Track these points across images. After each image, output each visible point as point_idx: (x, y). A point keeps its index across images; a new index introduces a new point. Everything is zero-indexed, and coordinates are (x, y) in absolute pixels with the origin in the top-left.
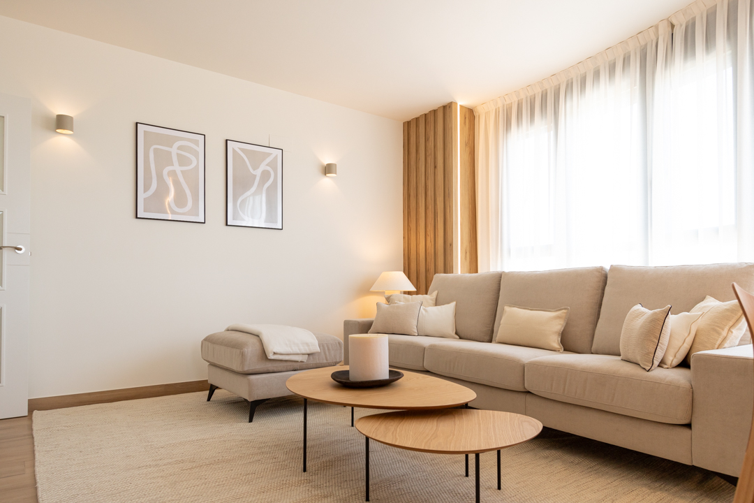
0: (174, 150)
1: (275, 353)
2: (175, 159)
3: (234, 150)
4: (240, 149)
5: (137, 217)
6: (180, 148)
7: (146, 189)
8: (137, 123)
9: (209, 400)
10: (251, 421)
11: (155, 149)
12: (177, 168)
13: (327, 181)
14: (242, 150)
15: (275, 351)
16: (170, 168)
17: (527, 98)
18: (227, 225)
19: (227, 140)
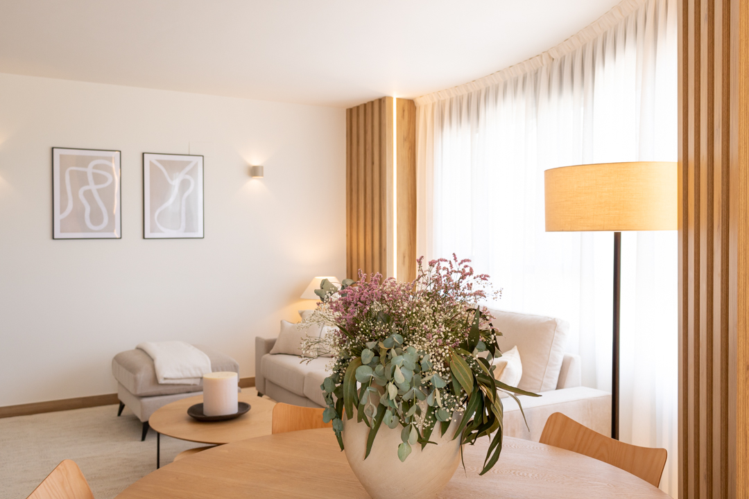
0: (89, 170)
1: (165, 379)
2: (90, 178)
3: (151, 163)
4: (158, 161)
5: (53, 238)
6: (96, 167)
7: (62, 210)
8: (53, 148)
9: (119, 414)
10: (143, 439)
11: (71, 172)
12: (93, 187)
13: (255, 182)
14: (160, 161)
15: (165, 376)
16: (86, 188)
17: (457, 97)
18: (144, 238)
19: (143, 154)
